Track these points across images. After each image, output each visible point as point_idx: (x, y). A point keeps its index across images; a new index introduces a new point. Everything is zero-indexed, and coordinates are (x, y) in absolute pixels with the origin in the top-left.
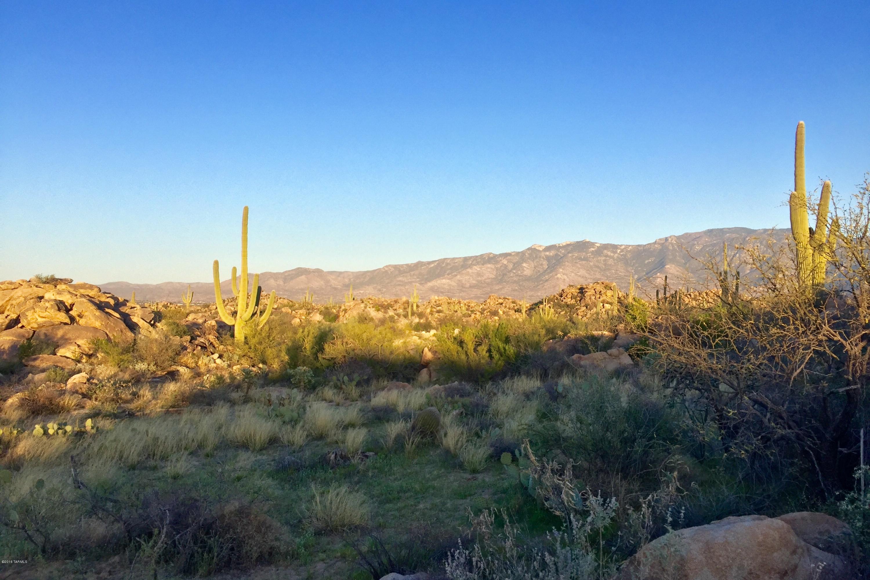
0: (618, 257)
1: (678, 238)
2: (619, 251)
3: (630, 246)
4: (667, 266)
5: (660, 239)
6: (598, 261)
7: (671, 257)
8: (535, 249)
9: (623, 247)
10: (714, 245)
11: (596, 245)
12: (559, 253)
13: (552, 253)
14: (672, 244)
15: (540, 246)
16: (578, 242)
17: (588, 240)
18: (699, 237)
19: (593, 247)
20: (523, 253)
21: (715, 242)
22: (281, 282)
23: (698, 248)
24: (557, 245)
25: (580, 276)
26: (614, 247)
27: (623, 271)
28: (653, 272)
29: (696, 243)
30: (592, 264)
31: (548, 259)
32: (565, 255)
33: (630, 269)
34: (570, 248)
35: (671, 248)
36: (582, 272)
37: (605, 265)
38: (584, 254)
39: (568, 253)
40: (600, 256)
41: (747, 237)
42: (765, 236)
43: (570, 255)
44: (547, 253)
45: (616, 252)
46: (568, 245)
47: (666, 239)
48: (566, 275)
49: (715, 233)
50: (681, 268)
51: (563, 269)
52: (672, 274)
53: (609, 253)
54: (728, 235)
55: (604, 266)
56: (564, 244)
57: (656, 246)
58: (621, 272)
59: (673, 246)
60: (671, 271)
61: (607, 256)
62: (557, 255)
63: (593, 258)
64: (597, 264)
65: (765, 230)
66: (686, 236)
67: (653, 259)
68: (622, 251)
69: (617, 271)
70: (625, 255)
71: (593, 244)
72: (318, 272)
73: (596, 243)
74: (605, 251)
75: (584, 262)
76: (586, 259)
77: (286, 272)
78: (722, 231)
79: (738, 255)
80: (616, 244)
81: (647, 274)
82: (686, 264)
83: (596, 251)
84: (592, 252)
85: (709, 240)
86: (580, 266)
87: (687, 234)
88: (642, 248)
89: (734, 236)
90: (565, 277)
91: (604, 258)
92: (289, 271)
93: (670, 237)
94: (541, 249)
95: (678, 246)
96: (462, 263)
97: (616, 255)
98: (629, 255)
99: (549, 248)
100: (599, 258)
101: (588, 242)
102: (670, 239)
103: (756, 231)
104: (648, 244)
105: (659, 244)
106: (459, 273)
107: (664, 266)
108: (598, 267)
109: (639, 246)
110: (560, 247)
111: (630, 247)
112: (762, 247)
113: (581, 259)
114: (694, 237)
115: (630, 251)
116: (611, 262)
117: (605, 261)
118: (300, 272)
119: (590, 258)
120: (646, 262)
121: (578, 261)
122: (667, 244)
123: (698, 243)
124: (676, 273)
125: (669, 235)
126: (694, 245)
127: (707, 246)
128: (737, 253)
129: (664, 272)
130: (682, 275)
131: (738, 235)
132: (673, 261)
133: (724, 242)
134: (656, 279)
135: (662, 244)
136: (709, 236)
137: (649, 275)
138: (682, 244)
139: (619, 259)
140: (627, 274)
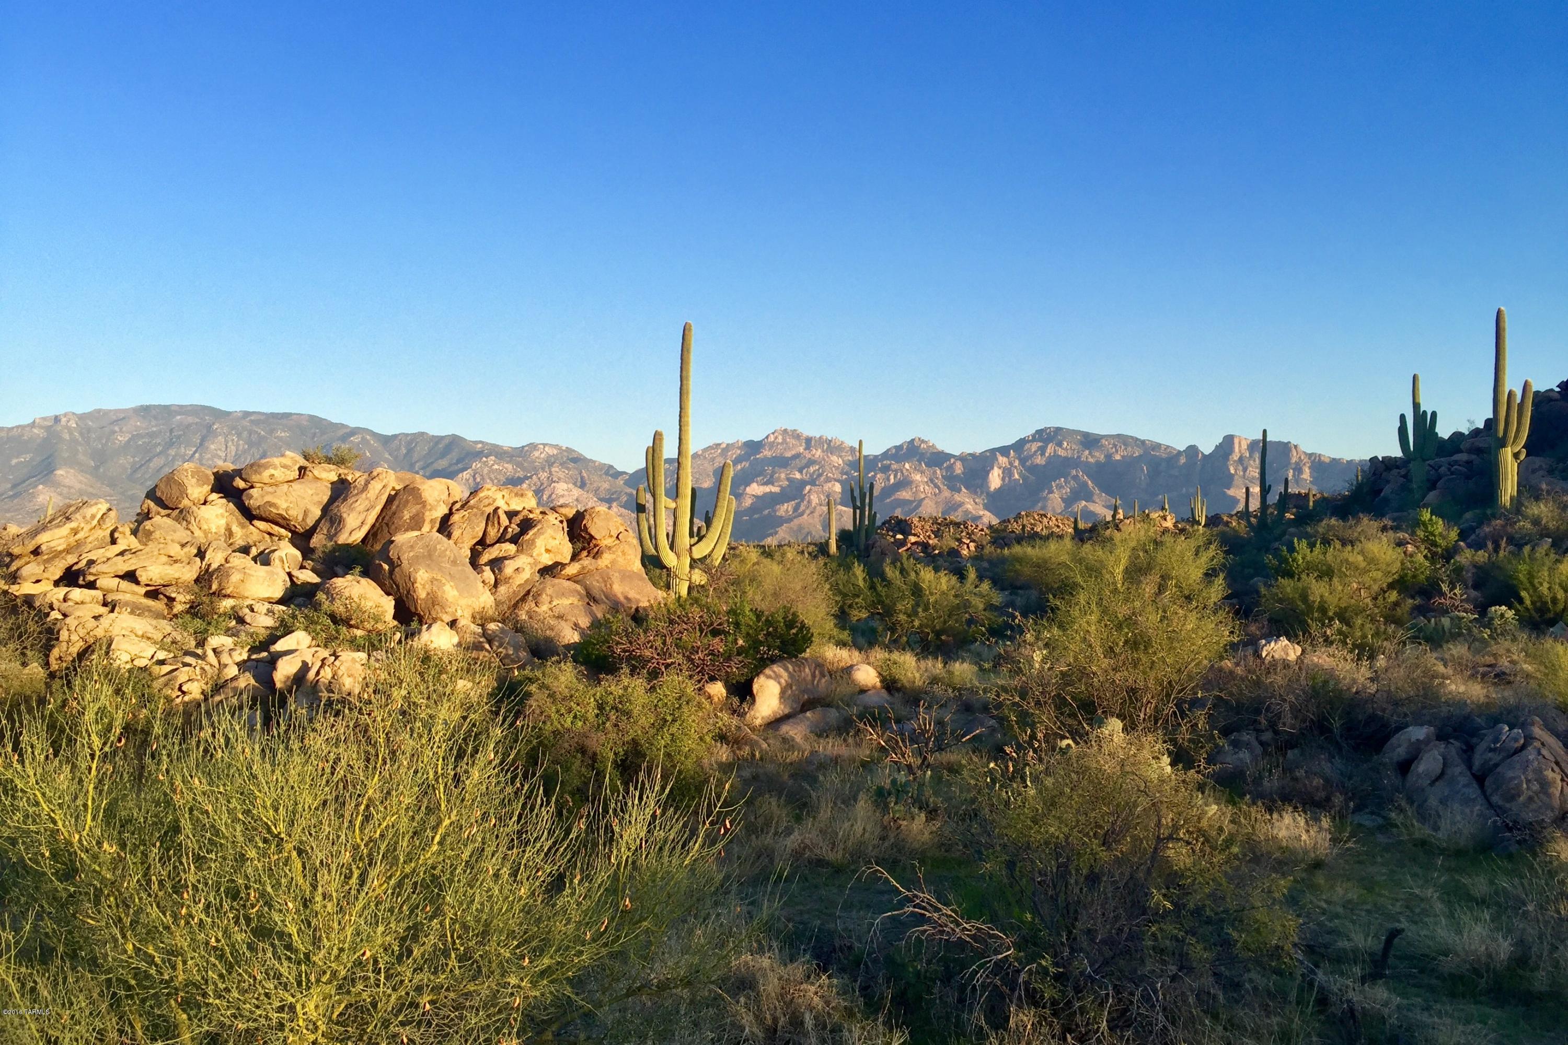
1: (82, 417)
4: (59, 472)
5: (44, 419)
7: (66, 455)
10: (152, 435)
14: (67, 427)
18: (124, 418)
21: (154, 429)
23: (122, 438)
28: (27, 483)
29: (117, 429)
35: (67, 436)
41: (214, 424)
42: (246, 423)
47: (57, 419)
49: (154, 412)
50: (88, 476)
52: (70, 487)
54: (179, 417)
57: (36, 431)
59: (71, 433)
60: (67, 482)
65: (246, 414)
66: (98, 415)
67: (28, 457)
78: (168, 411)
79: (197, 455)
81: (14, 486)
82: (97, 468)
85: (144, 426)
87: (99, 411)
88: (4, 435)
89: (190, 419)
93: (65, 415)
95: (81, 434)
102: (64, 420)
103: (228, 413)
104: (18, 427)
105: (41, 427)
107: (51, 472)
112: (241, 442)
114: (114, 418)
120: (14, 461)
122: (59, 428)
123: (121, 429)
124: (78, 486)
125: (63, 412)
126: (114, 432)
127: (139, 436)
128: (195, 452)
129: (55, 485)
130: (91, 490)
131: (198, 420)
132: (72, 462)
133: (171, 431)
134: (33, 496)
135: (48, 429)
136: (144, 417)
137: (19, 488)
138: (89, 429)
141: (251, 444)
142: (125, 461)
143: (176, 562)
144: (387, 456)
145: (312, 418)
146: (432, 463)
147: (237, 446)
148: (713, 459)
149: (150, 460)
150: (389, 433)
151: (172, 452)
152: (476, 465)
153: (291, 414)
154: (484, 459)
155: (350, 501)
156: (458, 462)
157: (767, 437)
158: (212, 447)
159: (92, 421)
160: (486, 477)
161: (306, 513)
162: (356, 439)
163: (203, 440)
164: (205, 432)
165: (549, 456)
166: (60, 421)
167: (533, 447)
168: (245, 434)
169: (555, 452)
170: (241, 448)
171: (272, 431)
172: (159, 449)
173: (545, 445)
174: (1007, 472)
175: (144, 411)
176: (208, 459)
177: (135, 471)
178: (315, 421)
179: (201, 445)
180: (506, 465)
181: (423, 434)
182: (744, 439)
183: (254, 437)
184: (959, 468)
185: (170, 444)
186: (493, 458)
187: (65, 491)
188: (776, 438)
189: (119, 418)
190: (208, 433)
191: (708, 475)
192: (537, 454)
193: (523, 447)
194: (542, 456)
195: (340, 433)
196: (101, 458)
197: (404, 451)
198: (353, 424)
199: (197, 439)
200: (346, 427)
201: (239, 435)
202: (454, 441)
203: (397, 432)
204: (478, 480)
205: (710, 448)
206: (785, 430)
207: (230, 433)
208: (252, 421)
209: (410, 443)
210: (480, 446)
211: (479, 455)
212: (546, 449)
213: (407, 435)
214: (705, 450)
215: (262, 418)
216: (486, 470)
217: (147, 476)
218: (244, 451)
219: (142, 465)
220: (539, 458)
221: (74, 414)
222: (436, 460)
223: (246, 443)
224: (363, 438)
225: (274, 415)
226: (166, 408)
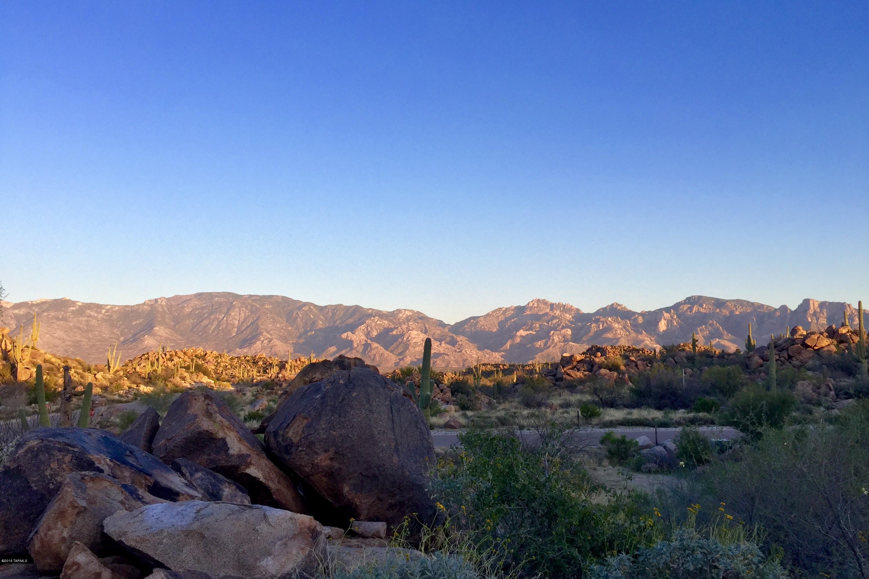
0: (102, 318)
1: (169, 300)
2: (103, 311)
3: (116, 306)
4: (156, 328)
5: (150, 301)
6: (79, 322)
7: (160, 319)
9: (108, 307)
10: (203, 308)
11: (78, 304)
12: (32, 312)
13: (22, 311)
14: (161, 305)
15: (8, 303)
16: (55, 300)
17: (68, 298)
18: (190, 299)
19: (74, 306)
21: (204, 305)
23: (187, 310)
24: (30, 303)
25: (56, 338)
26: (98, 307)
27: (107, 332)
28: (140, 334)
29: (186, 305)
30: (71, 324)
31: (17, 318)
32: (38, 315)
33: (115, 330)
34: (45, 307)
35: (160, 310)
36: (60, 333)
37: (87, 326)
38: (62, 313)
39: (43, 312)
40: (81, 316)
41: (234, 302)
42: (250, 301)
43: (45, 314)
44: (16, 311)
45: (101, 313)
47: (156, 300)
49: (204, 296)
50: (171, 330)
52: (161, 336)
53: (92, 313)
54: (216, 299)
55: (85, 328)
56: (39, 302)
57: (145, 307)
58: (106, 334)
59: (162, 308)
60: (160, 333)
61: (90, 316)
62: (28, 313)
63: (73, 318)
64: (77, 324)
65: (251, 296)
66: (177, 298)
67: (141, 320)
68: (107, 311)
69: (100, 332)
70: (110, 316)
71: (73, 303)
73: (77, 302)
74: (88, 311)
75: (62, 322)
76: (64, 319)
78: (211, 295)
79: (225, 318)
80: (101, 303)
81: (133, 336)
82: (175, 326)
83: (77, 310)
84: (73, 312)
85: (199, 303)
86: (56, 327)
87: (176, 296)
88: (129, 309)
89: (222, 300)
91: (86, 319)
93: (160, 298)
94: (8, 307)
95: (168, 309)
97: (101, 315)
98: (115, 316)
99: (18, 306)
100: (80, 318)
101: (69, 301)
102: (160, 301)
103: (242, 296)
104: (136, 305)
105: (148, 305)
107: (152, 328)
108: (79, 328)
109: (126, 306)
110: (33, 305)
111: (117, 308)
112: (247, 311)
113: (58, 319)
114: (185, 299)
115: (115, 312)
116: (94, 322)
117: (87, 321)
119: (69, 317)
120: (134, 323)
121: (54, 321)
122: (157, 305)
123: (188, 305)
124: (165, 335)
125: (159, 297)
126: (184, 307)
127: (197, 309)
128: (224, 317)
129: (154, 335)
130: (171, 337)
131: (226, 300)
132: (163, 323)
133: (212, 306)
134: (142, 341)
135: (151, 306)
136: (199, 299)
137: (137, 337)
138: (172, 306)
139: (103, 320)
140: (112, 336)
141: (252, 311)
142: (189, 322)
144: (322, 317)
145: (284, 298)
146: (345, 321)
147: (246, 313)
148: (498, 317)
149: (202, 321)
150: (323, 305)
151: (212, 317)
152: (368, 322)
153: (273, 296)
154: (373, 318)
156: (359, 320)
157: (528, 304)
158: (233, 314)
159: (174, 302)
160: (373, 328)
162: (306, 308)
163: (228, 311)
164: (229, 306)
165: (408, 316)
166: (158, 302)
167: (399, 311)
168: (249, 307)
169: (411, 314)
170: (247, 314)
171: (263, 305)
172: (206, 315)
173: (405, 310)
174: (669, 322)
175: (199, 296)
176: (231, 320)
177: (194, 327)
178: (285, 299)
179: (227, 314)
180: (384, 322)
181: (340, 305)
182: (516, 305)
183: (254, 308)
184: (640, 320)
185: (211, 313)
186: (377, 317)
187: (159, 338)
188: (533, 304)
189: (187, 299)
190: (231, 307)
191: (496, 326)
192: (401, 315)
193: (394, 311)
194: (404, 316)
195: (298, 305)
196: (177, 320)
197: (330, 314)
198: (304, 300)
199: (225, 310)
200: (301, 302)
201: (246, 308)
202: (357, 308)
203: (327, 304)
204: (369, 329)
205: (496, 310)
206: (539, 300)
207: (242, 307)
208: (253, 300)
209: (334, 310)
210: (370, 311)
211: (370, 316)
212: (406, 312)
213: (332, 306)
214: (493, 312)
215: (258, 298)
216: (373, 324)
217: (200, 330)
218: (248, 316)
219: (197, 324)
220: (402, 317)
221: (164, 298)
222: (348, 319)
223: (250, 311)
224: (309, 308)
225: (264, 297)
226: (210, 294)
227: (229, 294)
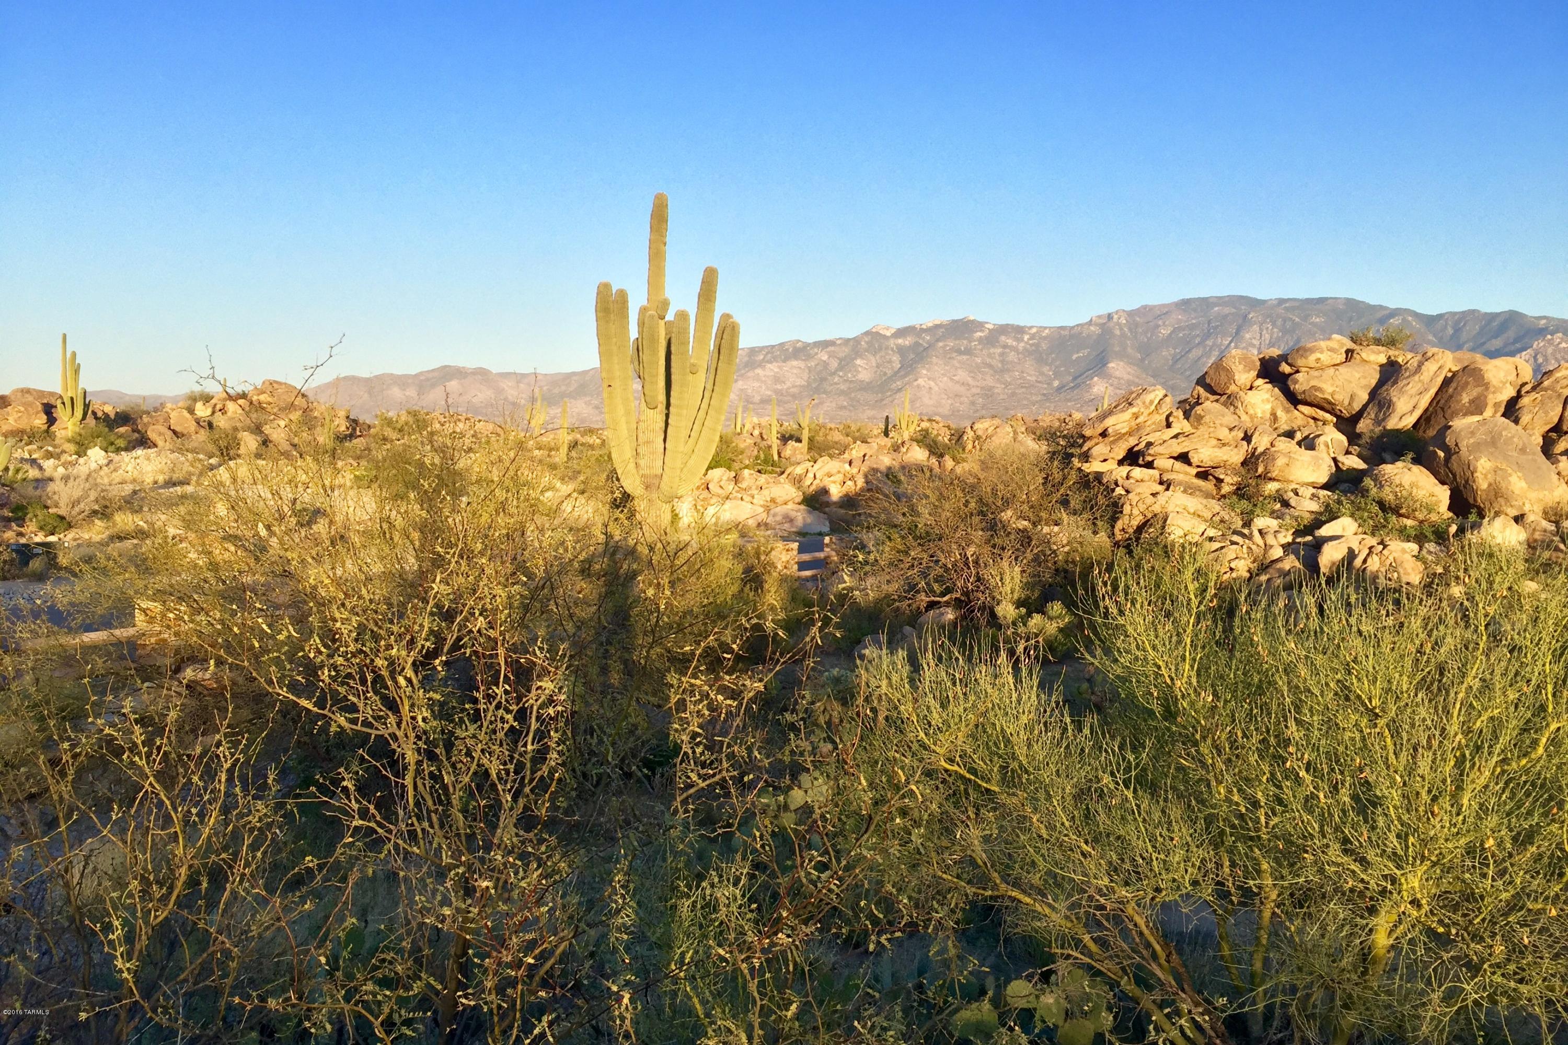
0: (1025, 348)
1: (1131, 314)
2: (1026, 337)
3: (1046, 328)
4: (1111, 365)
5: (1099, 317)
6: (990, 356)
7: (1117, 349)
8: (877, 333)
9: (1034, 330)
10: (1192, 327)
11: (987, 326)
12: (921, 341)
13: (907, 341)
14: (1118, 324)
15: (888, 329)
16: (954, 321)
17: (972, 318)
18: (1167, 312)
19: (982, 331)
20: (856, 340)
21: (1194, 321)
22: (412, 392)
23: (1165, 332)
24: (918, 327)
25: (958, 382)
26: (1019, 330)
27: (1033, 372)
28: (1085, 375)
29: (1160, 323)
30: (979, 360)
31: (901, 350)
32: (931, 346)
33: (1045, 369)
34: (940, 332)
35: (1118, 332)
36: (962, 375)
37: (1002, 362)
38: (965, 342)
39: (938, 340)
40: (994, 346)
41: (1249, 313)
42: (1280, 310)
43: (941, 344)
44: (900, 341)
45: (1022, 340)
46: (937, 327)
47: (1110, 316)
48: (934, 379)
49: (1194, 306)
50: (1135, 368)
51: (928, 370)
52: (1119, 379)
53: (1010, 342)
54: (1216, 308)
55: (1000, 365)
56: (930, 325)
57: (1092, 328)
58: (1031, 376)
59: (1121, 329)
60: (1117, 374)
61: (1005, 346)
62: (917, 344)
63: (981, 350)
64: (988, 360)
65: (1281, 301)
66: (1145, 310)
67: (1086, 352)
68: (1033, 337)
69: (1022, 372)
70: (1037, 345)
71: (980, 325)
72: (482, 374)
73: (987, 323)
74: (1003, 338)
75: (965, 357)
76: (968, 352)
77: (421, 373)
78: (1205, 303)
79: (1232, 344)
80: (1022, 324)
81: (1075, 378)
82: (1142, 360)
83: (987, 338)
84: (980, 340)
85: (1184, 318)
86: (957, 365)
87: (1145, 307)
88: (1067, 333)
89: (1227, 310)
90: (932, 384)
91: (999, 350)
92: (428, 372)
93: (1117, 312)
94: (888, 334)
95: (1130, 329)
96: (746, 359)
97: (1022, 344)
98: (1044, 345)
99: (902, 333)
100: (992, 350)
101: (973, 322)
102: (1116, 317)
103: (1263, 302)
104: (1078, 325)
105: (1096, 325)
106: (742, 375)
107: (1105, 365)
108: (990, 366)
109: (1062, 328)
110: (923, 330)
111: (1047, 331)
112: (1275, 330)
113: (960, 352)
114: (1159, 312)
115: (1045, 338)
116: (1012, 356)
117: (1002, 354)
118: (447, 373)
119: (975, 349)
120: (1075, 356)
121: (954, 355)
122: (1111, 324)
123: (1164, 323)
124: (1126, 377)
125: (1114, 310)
126: (1158, 326)
127: (1180, 329)
128: (1231, 342)
129: (1106, 376)
130: (1137, 380)
131: (1234, 310)
132: (1122, 356)
133: (1209, 322)
134: (1090, 387)
135: (1102, 326)
136: (1184, 310)
137: (1079, 380)
138: (1137, 325)
139: (1027, 353)
140: (1040, 379)
141: (1285, 331)
142: (1167, 353)
143: (1224, 445)
144: (1431, 337)
145: (1348, 301)
146: (1484, 343)
147: (1271, 333)
149: (1192, 349)
150: (1435, 313)
151: (1209, 342)
152: (1538, 344)
153: (1327, 299)
154: (1549, 337)
155: (1401, 384)
156: (1516, 341)
158: (1248, 336)
159: (1139, 317)
160: (1550, 357)
161: (1352, 397)
162: (1397, 320)
163: (1237, 333)
164: (1240, 321)
166: (1112, 318)
168: (1279, 322)
170: (1275, 335)
171: (1306, 318)
172: (1198, 340)
175: (1185, 304)
176: (1244, 348)
177: (1176, 362)
178: (1351, 304)
181: (1473, 312)
183: (1288, 325)
185: (1207, 336)
186: (1560, 335)
187: (1116, 382)
189: (1163, 312)
190: (1243, 322)
195: (1379, 315)
196: (1147, 350)
197: (1450, 331)
198: (1392, 305)
199: (1232, 329)
200: (1386, 308)
201: (1274, 324)
202: (1511, 318)
203: (1441, 313)
204: (1540, 360)
207: (1265, 322)
208: (1287, 309)
209: (1457, 322)
210: (1543, 322)
211: (1541, 332)
213: (1455, 314)
215: (1297, 304)
216: (1550, 350)
217: (1187, 366)
218: (1278, 340)
219: (1181, 357)
221: (1124, 311)
222: (1489, 340)
223: (1280, 330)
224: (1404, 320)
225: (1309, 301)
226: (1204, 301)
227: (1242, 297)
